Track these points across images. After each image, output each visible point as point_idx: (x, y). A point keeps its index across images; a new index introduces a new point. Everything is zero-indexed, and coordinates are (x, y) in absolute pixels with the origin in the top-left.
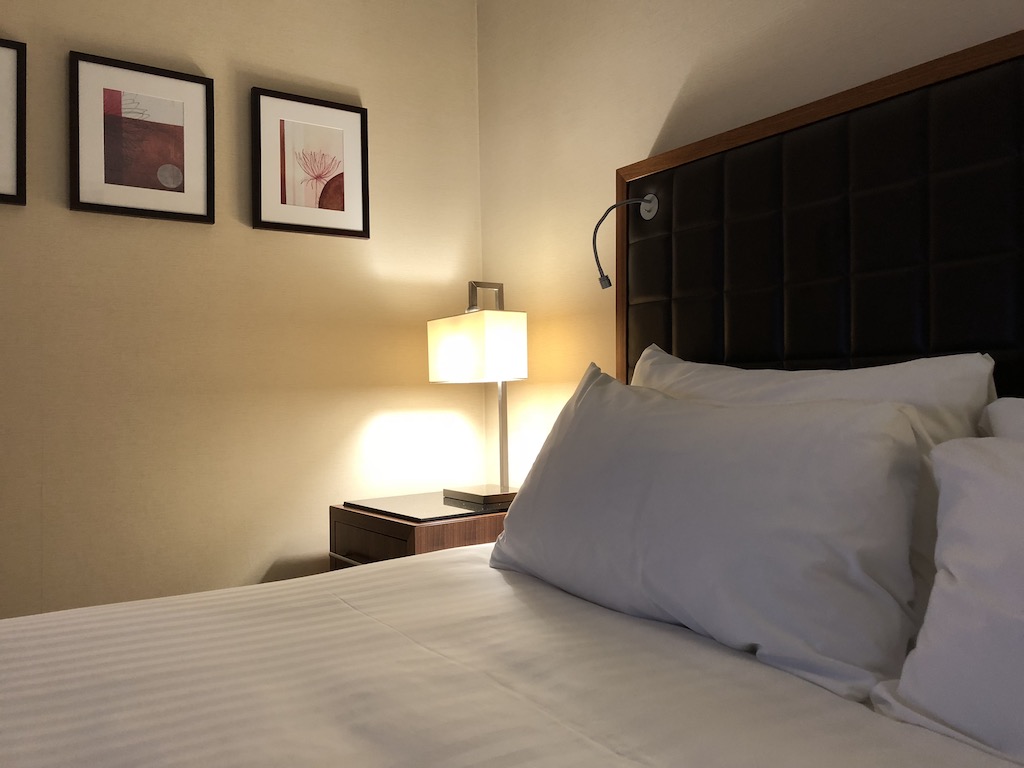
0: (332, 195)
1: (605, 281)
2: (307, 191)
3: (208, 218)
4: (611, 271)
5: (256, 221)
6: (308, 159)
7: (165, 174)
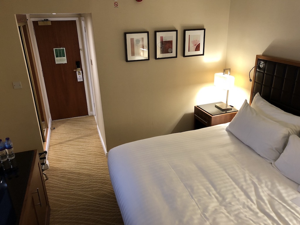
0: (197, 48)
1: (251, 80)
2: (193, 47)
3: (176, 57)
4: (252, 79)
5: (184, 56)
6: (193, 42)
7: (169, 50)
